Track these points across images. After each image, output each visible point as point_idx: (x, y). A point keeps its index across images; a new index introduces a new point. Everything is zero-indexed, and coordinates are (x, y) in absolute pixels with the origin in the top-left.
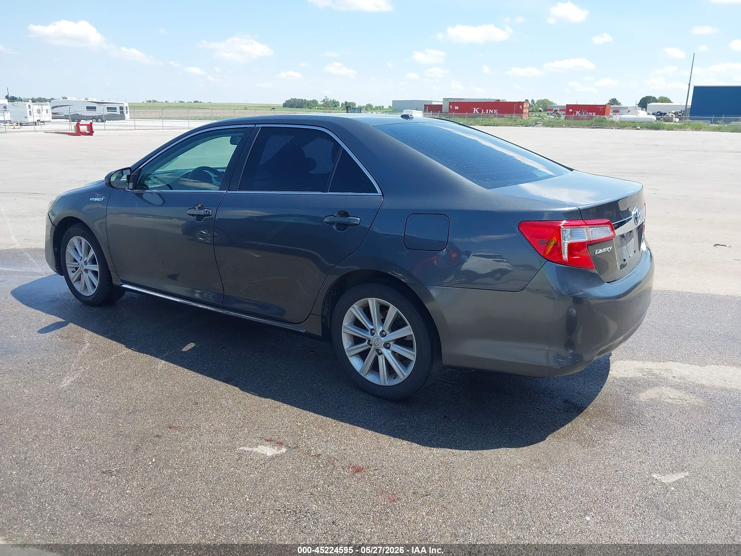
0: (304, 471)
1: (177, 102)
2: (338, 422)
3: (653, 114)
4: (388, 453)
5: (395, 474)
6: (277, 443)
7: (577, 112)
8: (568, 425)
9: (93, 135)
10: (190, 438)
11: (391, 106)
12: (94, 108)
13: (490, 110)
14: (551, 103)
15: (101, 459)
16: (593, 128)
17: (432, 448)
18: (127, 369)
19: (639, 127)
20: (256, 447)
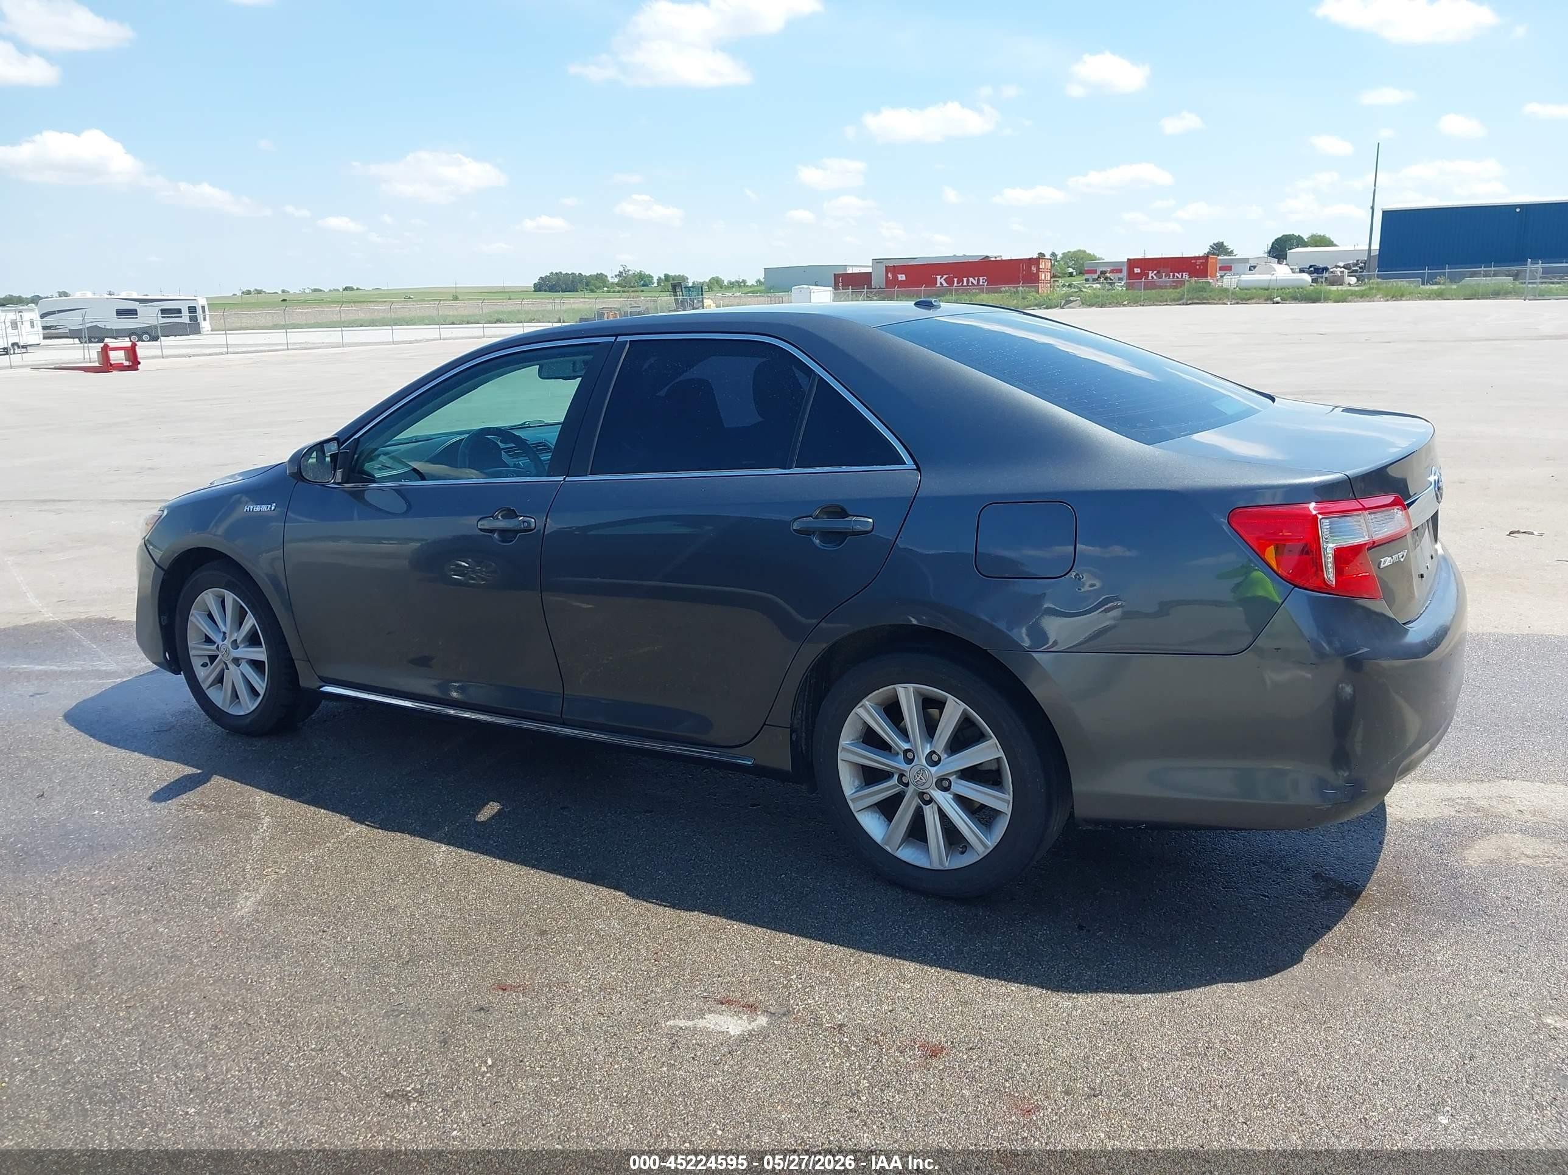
0: (820, 1063)
1: (307, 291)
2: (858, 953)
3: (1302, 271)
4: (985, 1012)
5: (1015, 1055)
6: (743, 1007)
7: (1151, 274)
8: (1338, 926)
9: (137, 369)
10: (553, 1009)
11: (763, 280)
12: (133, 313)
13: (971, 279)
14: (1092, 258)
15: (374, 1068)
16: (1187, 305)
17: (1075, 995)
18: (369, 868)
19: (1278, 299)
20: (702, 1018)
